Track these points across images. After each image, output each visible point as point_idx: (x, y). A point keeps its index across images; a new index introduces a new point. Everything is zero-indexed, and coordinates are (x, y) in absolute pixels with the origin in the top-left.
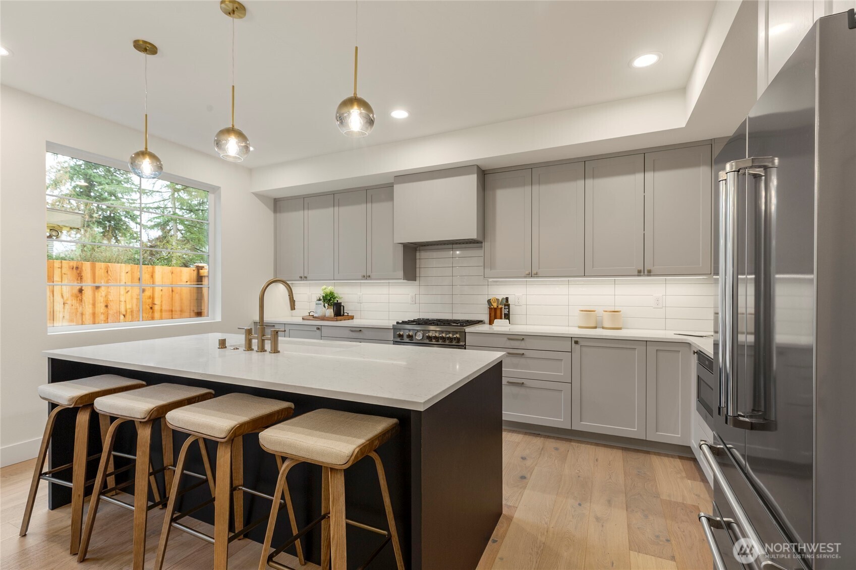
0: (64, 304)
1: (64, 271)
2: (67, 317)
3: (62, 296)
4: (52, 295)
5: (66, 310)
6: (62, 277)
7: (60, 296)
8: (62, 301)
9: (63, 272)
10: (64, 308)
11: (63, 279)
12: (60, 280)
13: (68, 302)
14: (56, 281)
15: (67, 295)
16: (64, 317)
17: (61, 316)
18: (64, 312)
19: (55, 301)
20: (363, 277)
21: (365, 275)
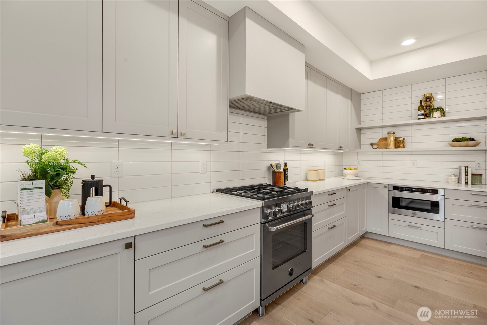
20: (172, 133)
21: (175, 131)
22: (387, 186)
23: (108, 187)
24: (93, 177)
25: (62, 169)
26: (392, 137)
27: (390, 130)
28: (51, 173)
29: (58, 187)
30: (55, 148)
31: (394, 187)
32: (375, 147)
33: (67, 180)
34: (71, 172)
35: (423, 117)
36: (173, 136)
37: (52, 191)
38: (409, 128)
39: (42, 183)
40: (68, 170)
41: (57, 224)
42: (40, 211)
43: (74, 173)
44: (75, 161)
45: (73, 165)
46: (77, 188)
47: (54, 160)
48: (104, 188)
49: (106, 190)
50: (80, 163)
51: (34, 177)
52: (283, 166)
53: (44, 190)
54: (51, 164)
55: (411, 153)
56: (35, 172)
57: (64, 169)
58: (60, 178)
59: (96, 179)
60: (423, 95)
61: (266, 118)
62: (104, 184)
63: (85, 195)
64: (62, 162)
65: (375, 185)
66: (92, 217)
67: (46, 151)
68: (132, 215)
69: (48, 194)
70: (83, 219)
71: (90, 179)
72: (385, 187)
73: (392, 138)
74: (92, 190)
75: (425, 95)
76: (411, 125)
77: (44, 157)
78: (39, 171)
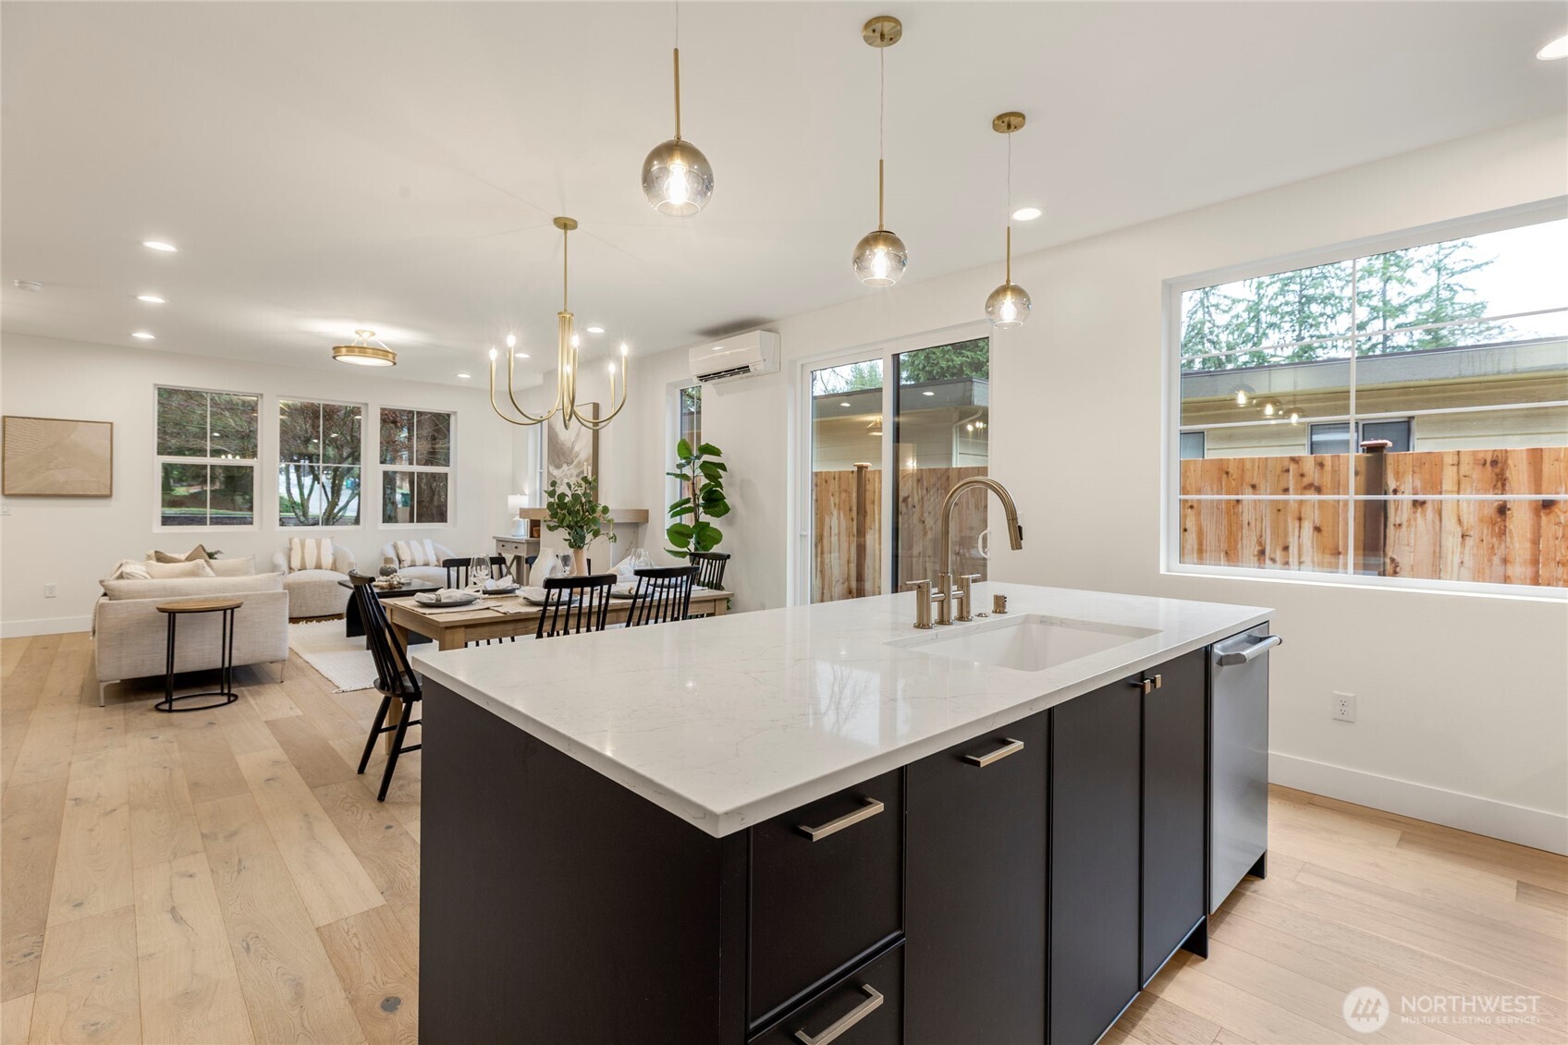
0: (1463, 536)
1: (1465, 469)
2: (1469, 562)
3: (1459, 520)
4: (1437, 518)
5: (1467, 548)
6: (1459, 484)
7: (1454, 520)
8: (1458, 531)
9: (1462, 473)
10: (1463, 544)
11: (1462, 486)
12: (1456, 489)
13: (1472, 533)
14: (1446, 491)
15: (1470, 518)
16: (1462, 562)
17: (1457, 560)
18: (1462, 553)
19: (1443, 529)
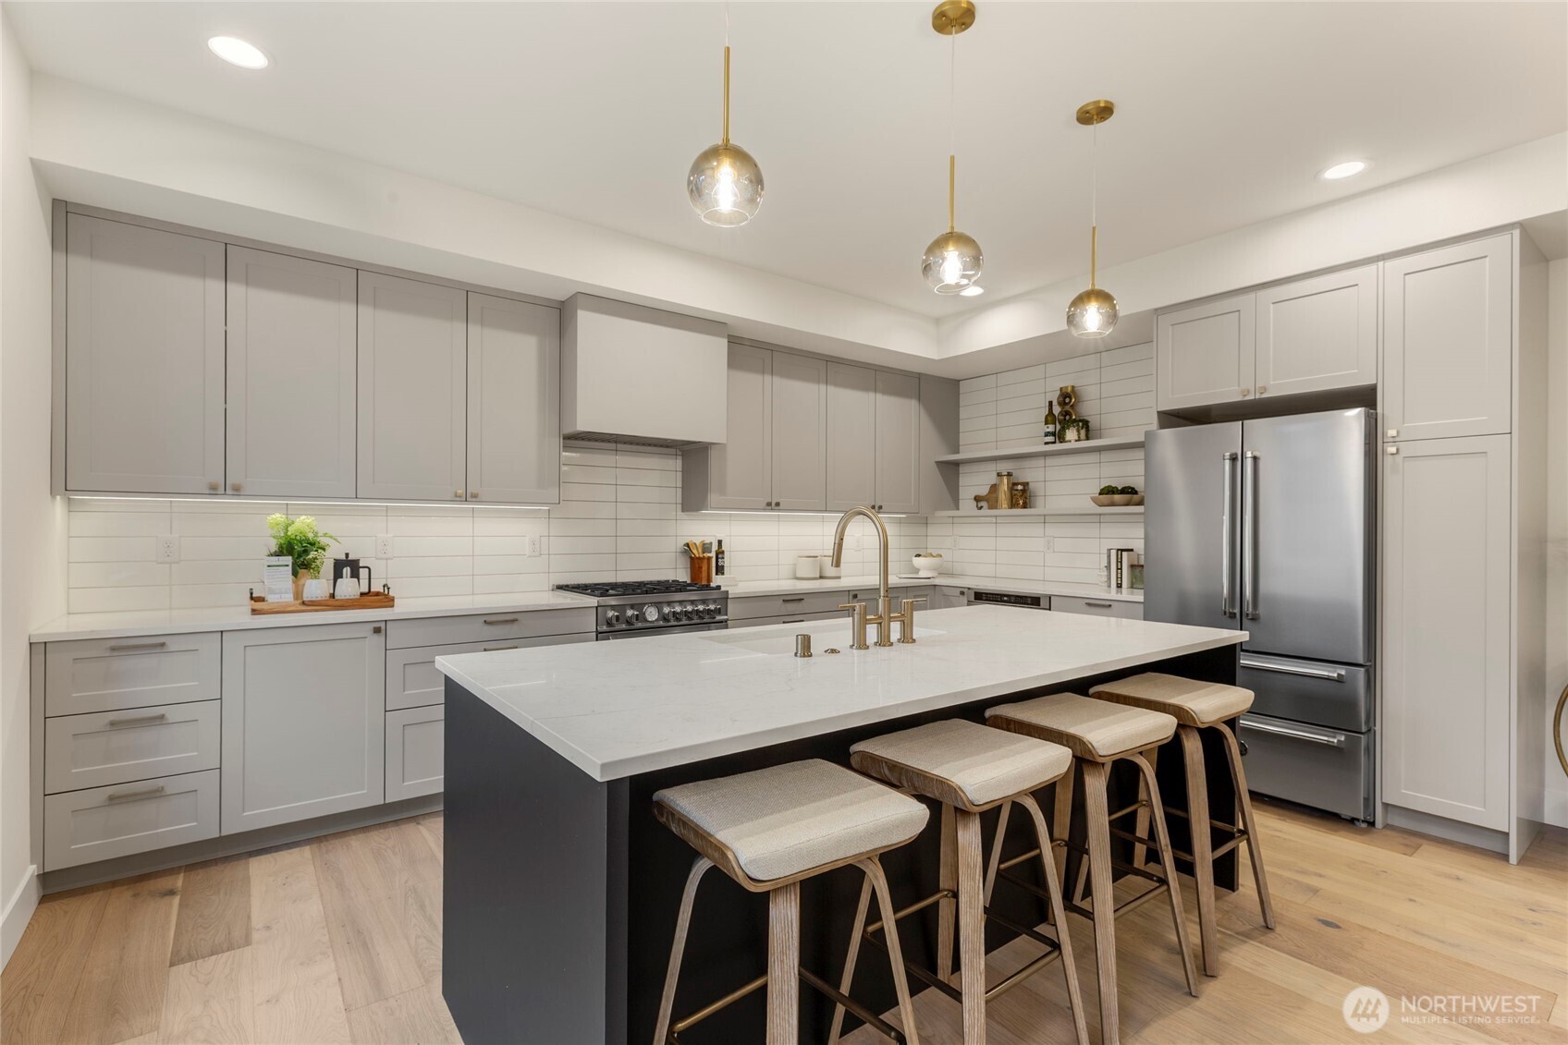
20: (456, 496)
21: (461, 491)
22: (966, 590)
23: (367, 570)
24: (347, 555)
25: (311, 544)
26: (1005, 481)
27: (1004, 467)
28: (298, 548)
29: (306, 566)
30: (303, 517)
31: (975, 593)
32: (984, 504)
33: (316, 558)
34: (321, 548)
35: (1050, 439)
36: (458, 499)
37: (299, 570)
38: (1040, 462)
39: (288, 560)
40: (317, 545)
41: (304, 603)
42: (286, 593)
43: (324, 549)
44: (325, 535)
45: (323, 541)
46: (328, 569)
47: (301, 533)
48: (361, 570)
49: (364, 573)
50: (331, 537)
51: (279, 553)
52: (715, 548)
53: (290, 568)
54: (298, 538)
55: (1045, 519)
56: (281, 547)
57: (313, 544)
58: (308, 555)
59: (350, 558)
60: (1059, 389)
61: (679, 453)
62: (361, 565)
63: (338, 574)
64: (310, 536)
65: (946, 591)
66: (342, 600)
67: (293, 523)
68: (391, 603)
69: (295, 574)
70: (332, 602)
71: (344, 557)
72: (962, 593)
73: (1005, 487)
74: (347, 571)
75: (1061, 389)
76: (1045, 455)
77: (291, 531)
78: (284, 546)
